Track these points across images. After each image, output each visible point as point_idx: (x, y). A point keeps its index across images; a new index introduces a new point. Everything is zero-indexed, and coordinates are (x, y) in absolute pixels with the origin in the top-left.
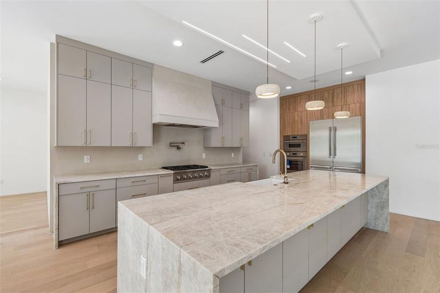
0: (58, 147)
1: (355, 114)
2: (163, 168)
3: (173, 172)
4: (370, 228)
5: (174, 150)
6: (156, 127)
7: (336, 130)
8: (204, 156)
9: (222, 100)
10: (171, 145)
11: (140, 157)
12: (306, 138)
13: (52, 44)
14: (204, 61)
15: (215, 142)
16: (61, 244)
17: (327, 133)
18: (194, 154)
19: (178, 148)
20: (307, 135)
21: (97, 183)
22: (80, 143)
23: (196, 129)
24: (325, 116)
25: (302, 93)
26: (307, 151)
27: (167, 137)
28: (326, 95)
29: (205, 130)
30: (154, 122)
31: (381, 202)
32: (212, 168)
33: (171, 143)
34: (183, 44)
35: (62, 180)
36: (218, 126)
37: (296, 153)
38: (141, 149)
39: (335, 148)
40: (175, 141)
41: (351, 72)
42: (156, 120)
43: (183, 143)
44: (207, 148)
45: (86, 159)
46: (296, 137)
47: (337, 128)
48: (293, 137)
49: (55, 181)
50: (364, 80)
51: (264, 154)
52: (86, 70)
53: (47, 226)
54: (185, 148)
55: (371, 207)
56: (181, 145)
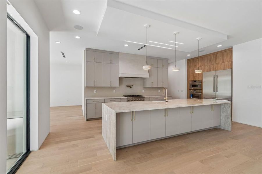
0: (86, 87)
1: (229, 68)
2: (123, 96)
3: (126, 97)
4: (222, 128)
5: (129, 88)
6: (120, 79)
7: (217, 77)
8: (143, 91)
9: (152, 64)
10: (127, 86)
11: (114, 91)
12: (201, 81)
13: (84, 50)
14: (139, 49)
15: (148, 85)
16: (87, 120)
17: (212, 79)
18: (138, 90)
19: (131, 87)
20: (201, 80)
21: (98, 100)
22: (93, 86)
23: (138, 79)
24: (211, 69)
25: (196, 58)
26: (201, 89)
27: (125, 83)
28: (212, 58)
29: (143, 79)
30: (119, 76)
31: (227, 115)
32: (145, 97)
33: (127, 85)
34: (128, 45)
35: (88, 98)
36: (148, 77)
37: (195, 90)
38: (114, 88)
39: (217, 87)
40: (129, 84)
41: (221, 46)
42: (120, 76)
43: (132, 85)
44: (145, 88)
45: (95, 92)
46: (196, 82)
47: (218, 76)
48: (194, 82)
49: (85, 98)
50: (232, 48)
51: (179, 90)
52: (95, 59)
53: (83, 116)
54: (134, 87)
55: (222, 118)
56: (132, 86)
